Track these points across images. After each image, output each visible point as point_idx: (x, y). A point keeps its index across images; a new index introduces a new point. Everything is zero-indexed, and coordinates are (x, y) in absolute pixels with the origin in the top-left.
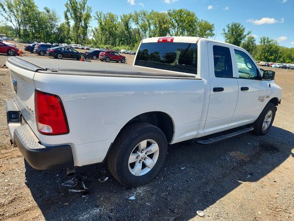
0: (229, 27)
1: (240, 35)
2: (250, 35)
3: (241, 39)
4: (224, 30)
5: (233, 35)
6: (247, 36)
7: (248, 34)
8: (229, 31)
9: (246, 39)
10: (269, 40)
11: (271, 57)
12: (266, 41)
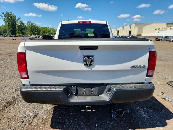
0: (4, 14)
1: (14, 20)
2: (20, 20)
3: (15, 22)
4: (2, 16)
5: (9, 19)
6: (19, 21)
7: (19, 19)
8: (5, 17)
9: (18, 22)
10: (32, 23)
11: (36, 33)
12: (30, 24)
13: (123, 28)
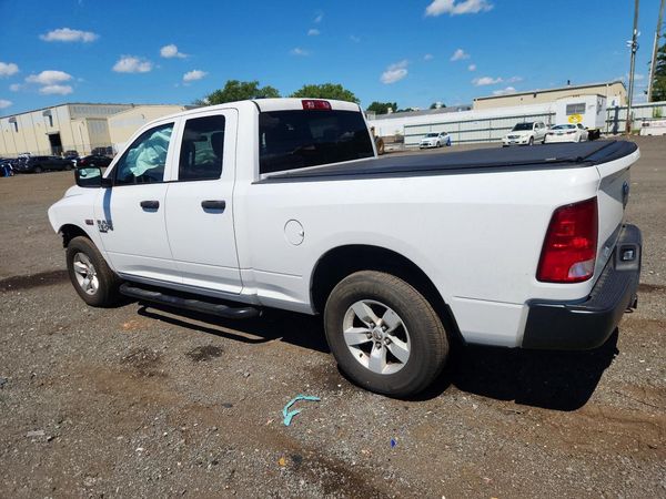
13: (13, 120)
